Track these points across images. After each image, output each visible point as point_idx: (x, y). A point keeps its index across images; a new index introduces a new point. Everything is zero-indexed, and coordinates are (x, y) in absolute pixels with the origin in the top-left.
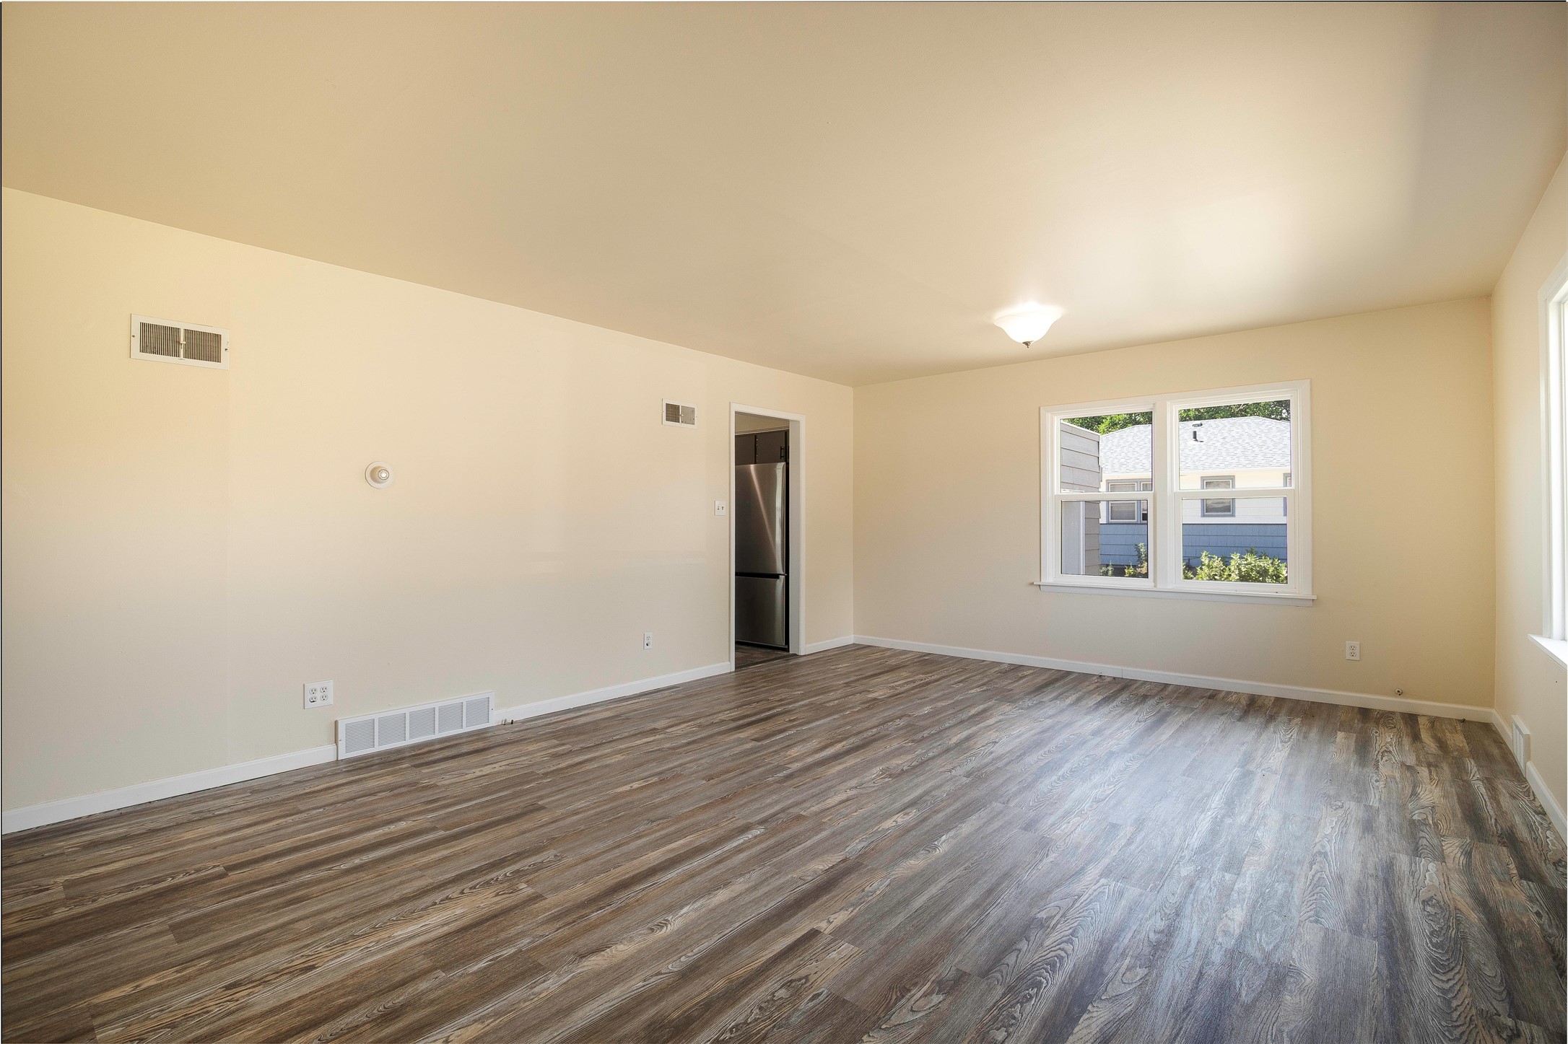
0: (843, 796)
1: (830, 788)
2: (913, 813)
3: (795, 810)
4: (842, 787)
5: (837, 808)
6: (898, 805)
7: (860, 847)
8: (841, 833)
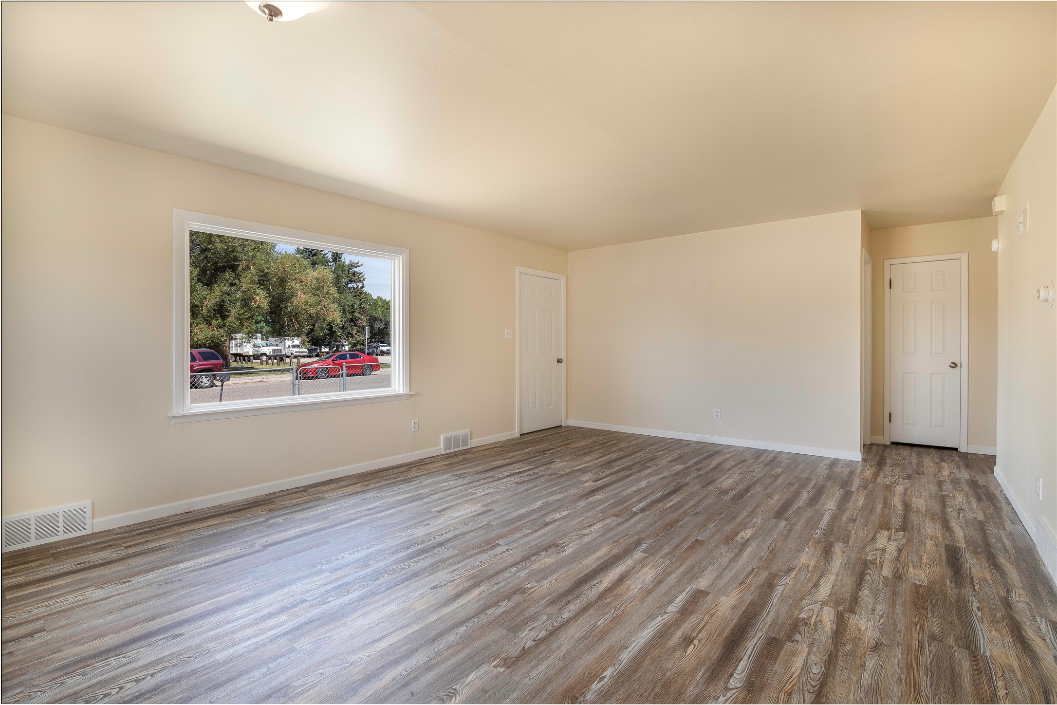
0: (593, 528)
1: (603, 535)
2: (548, 520)
3: (621, 520)
4: (594, 536)
5: (595, 521)
6: (557, 524)
7: (580, 503)
8: (591, 509)
